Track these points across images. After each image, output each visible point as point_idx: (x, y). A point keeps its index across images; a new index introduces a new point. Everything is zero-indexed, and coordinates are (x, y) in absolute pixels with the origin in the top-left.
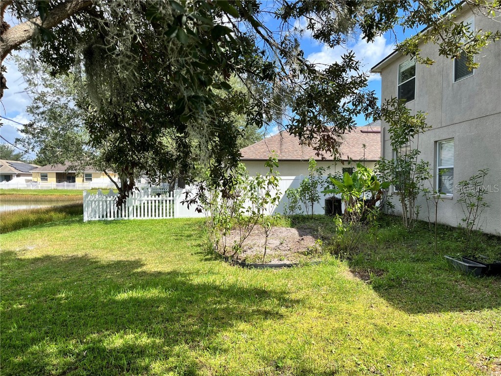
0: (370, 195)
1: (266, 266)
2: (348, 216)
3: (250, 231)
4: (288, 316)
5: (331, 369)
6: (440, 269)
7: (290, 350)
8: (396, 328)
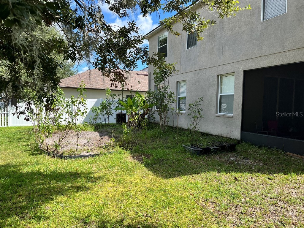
0: (142, 111)
1: (78, 157)
2: (130, 124)
3: (66, 134)
4: (93, 188)
5: (121, 218)
6: (180, 152)
7: (94, 211)
8: (158, 188)
